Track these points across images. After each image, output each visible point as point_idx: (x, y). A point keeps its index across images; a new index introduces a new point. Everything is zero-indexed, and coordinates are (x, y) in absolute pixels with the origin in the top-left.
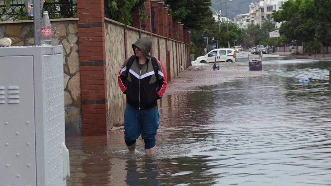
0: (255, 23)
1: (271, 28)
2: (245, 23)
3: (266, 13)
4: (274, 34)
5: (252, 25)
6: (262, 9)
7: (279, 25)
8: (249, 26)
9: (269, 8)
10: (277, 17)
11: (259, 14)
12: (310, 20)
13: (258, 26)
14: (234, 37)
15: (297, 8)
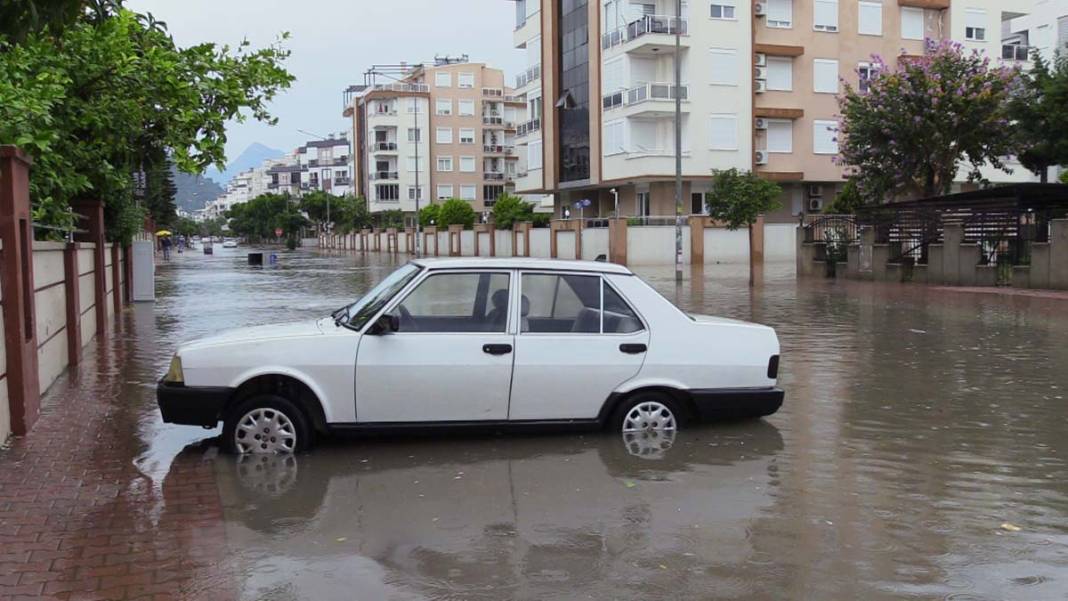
0: (211, 218)
1: (223, 222)
2: (202, 217)
3: (219, 210)
4: (225, 228)
5: (208, 219)
6: (216, 207)
7: (229, 221)
8: (205, 220)
9: (222, 207)
10: (227, 215)
11: (213, 211)
12: (251, 219)
13: (212, 220)
14: (192, 230)
15: (241, 210)
